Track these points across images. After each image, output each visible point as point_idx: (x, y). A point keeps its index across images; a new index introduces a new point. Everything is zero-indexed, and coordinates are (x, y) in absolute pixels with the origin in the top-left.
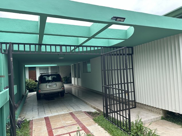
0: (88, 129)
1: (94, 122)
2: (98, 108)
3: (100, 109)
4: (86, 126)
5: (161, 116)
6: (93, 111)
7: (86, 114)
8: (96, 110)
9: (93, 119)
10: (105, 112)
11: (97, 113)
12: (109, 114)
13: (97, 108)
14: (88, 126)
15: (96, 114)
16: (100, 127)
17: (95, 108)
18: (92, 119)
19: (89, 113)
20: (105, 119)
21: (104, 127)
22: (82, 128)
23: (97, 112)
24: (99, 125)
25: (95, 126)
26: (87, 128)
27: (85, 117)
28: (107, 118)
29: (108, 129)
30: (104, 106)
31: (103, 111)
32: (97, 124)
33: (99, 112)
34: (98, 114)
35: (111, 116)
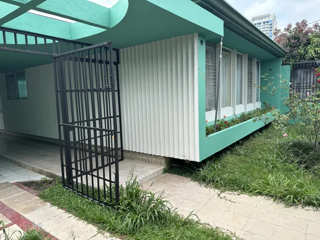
0: (26, 220)
1: (42, 201)
2: (49, 171)
3: (53, 172)
4: (22, 214)
5: (162, 167)
6: (39, 178)
7: (20, 189)
8: (44, 177)
9: (39, 196)
10: (65, 177)
11: (46, 181)
12: (75, 180)
13: (46, 170)
14: (27, 212)
15: (44, 183)
16: (55, 208)
17: (41, 172)
18: (36, 195)
19: (29, 185)
20: (65, 190)
21: (66, 206)
22: (11, 219)
23: (48, 178)
24: (53, 204)
25: (43, 209)
26: (24, 217)
27: (18, 195)
28: (69, 188)
29: (74, 209)
30: (63, 166)
31: (61, 175)
32: (49, 204)
33: (51, 179)
34: (50, 183)
35: (79, 181)
